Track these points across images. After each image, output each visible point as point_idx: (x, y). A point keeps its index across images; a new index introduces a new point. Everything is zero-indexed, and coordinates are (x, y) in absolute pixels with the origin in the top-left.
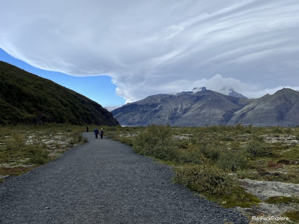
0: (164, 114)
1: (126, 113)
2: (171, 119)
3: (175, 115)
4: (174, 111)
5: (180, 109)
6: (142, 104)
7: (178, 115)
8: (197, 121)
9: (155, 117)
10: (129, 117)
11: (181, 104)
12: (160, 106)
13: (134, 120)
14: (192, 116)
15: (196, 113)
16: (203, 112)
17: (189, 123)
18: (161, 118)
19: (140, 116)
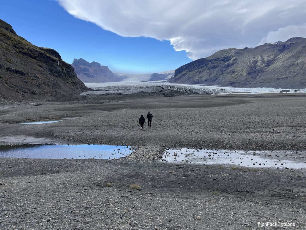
0: (239, 69)
1: (192, 71)
2: (250, 73)
3: (255, 68)
4: (252, 64)
5: (261, 61)
6: (211, 59)
7: (259, 68)
8: (293, 74)
9: (228, 73)
10: (195, 75)
11: (261, 56)
12: (234, 58)
13: (201, 77)
14: (283, 68)
15: (290, 63)
16: (299, 61)
17: (281, 77)
18: (236, 74)
19: (208, 72)
